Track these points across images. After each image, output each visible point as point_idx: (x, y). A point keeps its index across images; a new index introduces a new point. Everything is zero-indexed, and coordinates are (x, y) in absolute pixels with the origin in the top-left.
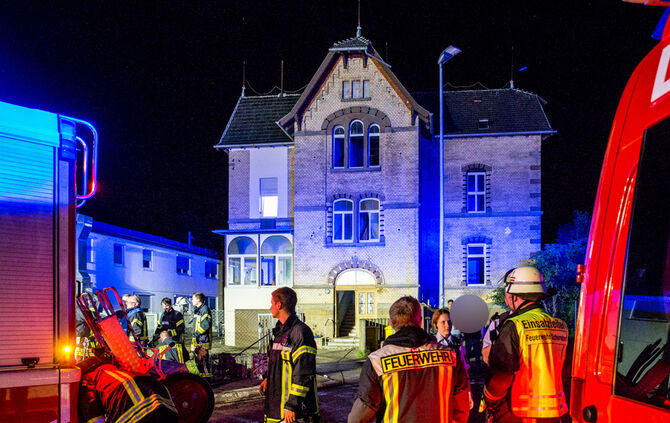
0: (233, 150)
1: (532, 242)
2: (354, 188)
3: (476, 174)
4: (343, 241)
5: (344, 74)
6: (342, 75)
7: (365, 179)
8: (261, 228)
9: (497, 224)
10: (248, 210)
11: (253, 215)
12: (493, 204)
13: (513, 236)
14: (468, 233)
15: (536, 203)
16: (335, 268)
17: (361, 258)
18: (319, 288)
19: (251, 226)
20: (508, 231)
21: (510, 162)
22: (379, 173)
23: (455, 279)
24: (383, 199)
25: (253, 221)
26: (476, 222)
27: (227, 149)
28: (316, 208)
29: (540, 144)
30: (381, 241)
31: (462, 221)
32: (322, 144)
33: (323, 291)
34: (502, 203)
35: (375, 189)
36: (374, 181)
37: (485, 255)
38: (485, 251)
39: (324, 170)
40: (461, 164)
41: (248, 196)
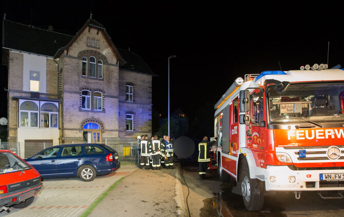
0: (12, 51)
1: (149, 115)
2: (92, 86)
3: (129, 86)
4: (86, 109)
5: (88, 34)
6: (87, 34)
7: (97, 83)
8: (31, 97)
9: (137, 107)
10: (22, 86)
11: (25, 89)
12: (136, 99)
13: (143, 112)
14: (127, 110)
15: (150, 101)
16: (84, 121)
17: (95, 117)
18: (76, 130)
19: (24, 95)
20: (141, 110)
21: (142, 84)
22: (102, 81)
23: (122, 128)
24: (104, 93)
25: (26, 92)
26: (130, 105)
27: (8, 50)
28: (75, 93)
29: (151, 79)
30: (103, 110)
31: (125, 104)
32: (78, 63)
33: (78, 131)
34: (139, 99)
35: (101, 88)
36: (101, 85)
37: (132, 119)
38: (132, 117)
39: (78, 75)
40: (125, 81)
41: (22, 78)
